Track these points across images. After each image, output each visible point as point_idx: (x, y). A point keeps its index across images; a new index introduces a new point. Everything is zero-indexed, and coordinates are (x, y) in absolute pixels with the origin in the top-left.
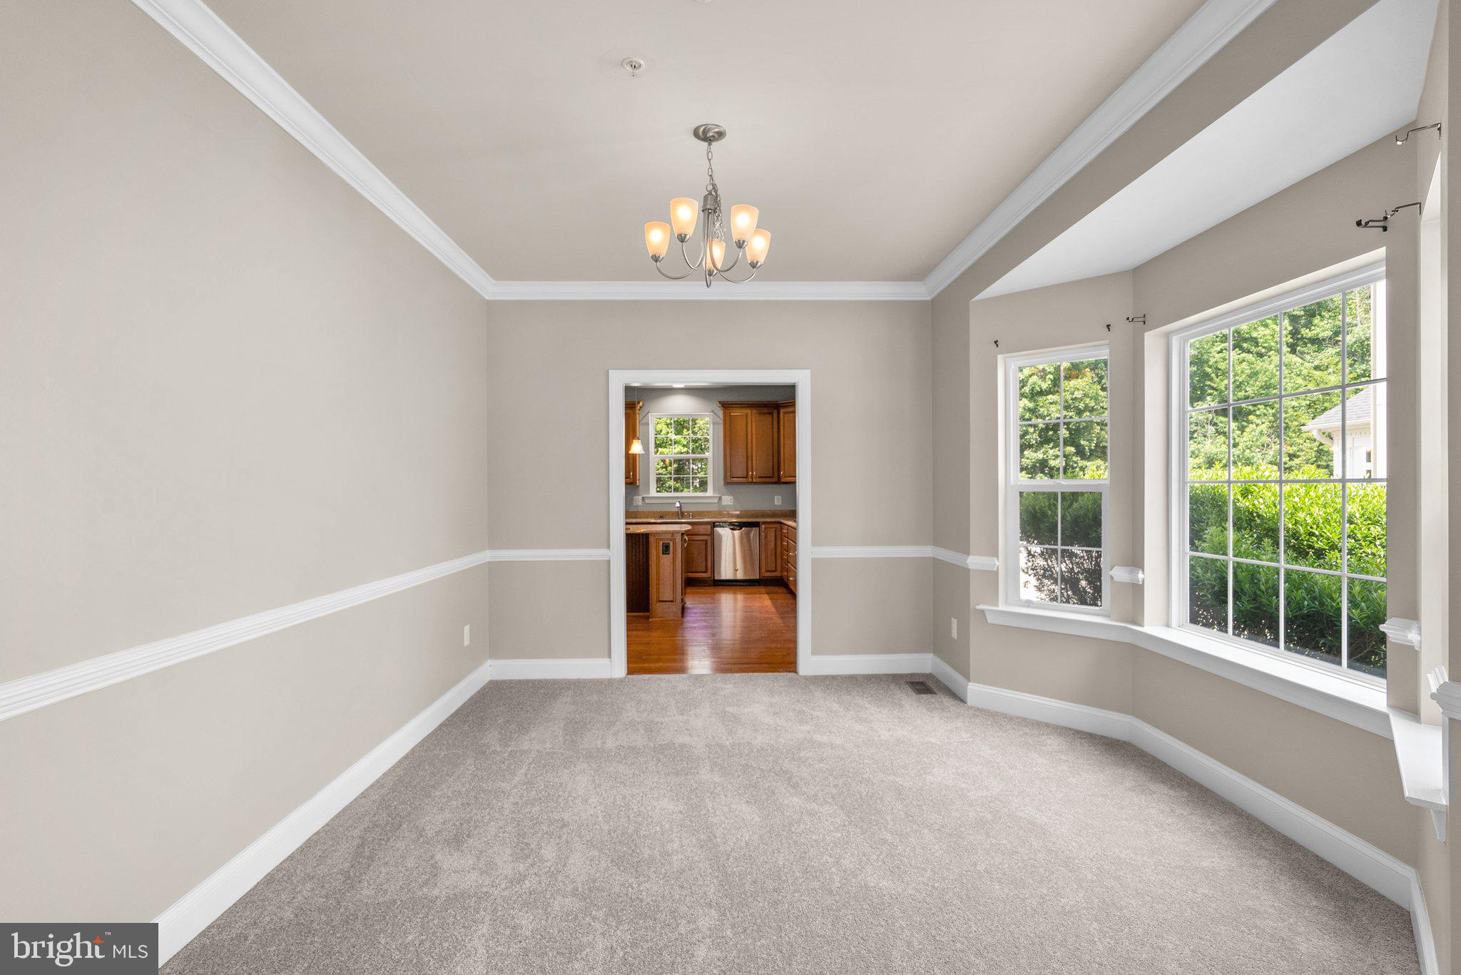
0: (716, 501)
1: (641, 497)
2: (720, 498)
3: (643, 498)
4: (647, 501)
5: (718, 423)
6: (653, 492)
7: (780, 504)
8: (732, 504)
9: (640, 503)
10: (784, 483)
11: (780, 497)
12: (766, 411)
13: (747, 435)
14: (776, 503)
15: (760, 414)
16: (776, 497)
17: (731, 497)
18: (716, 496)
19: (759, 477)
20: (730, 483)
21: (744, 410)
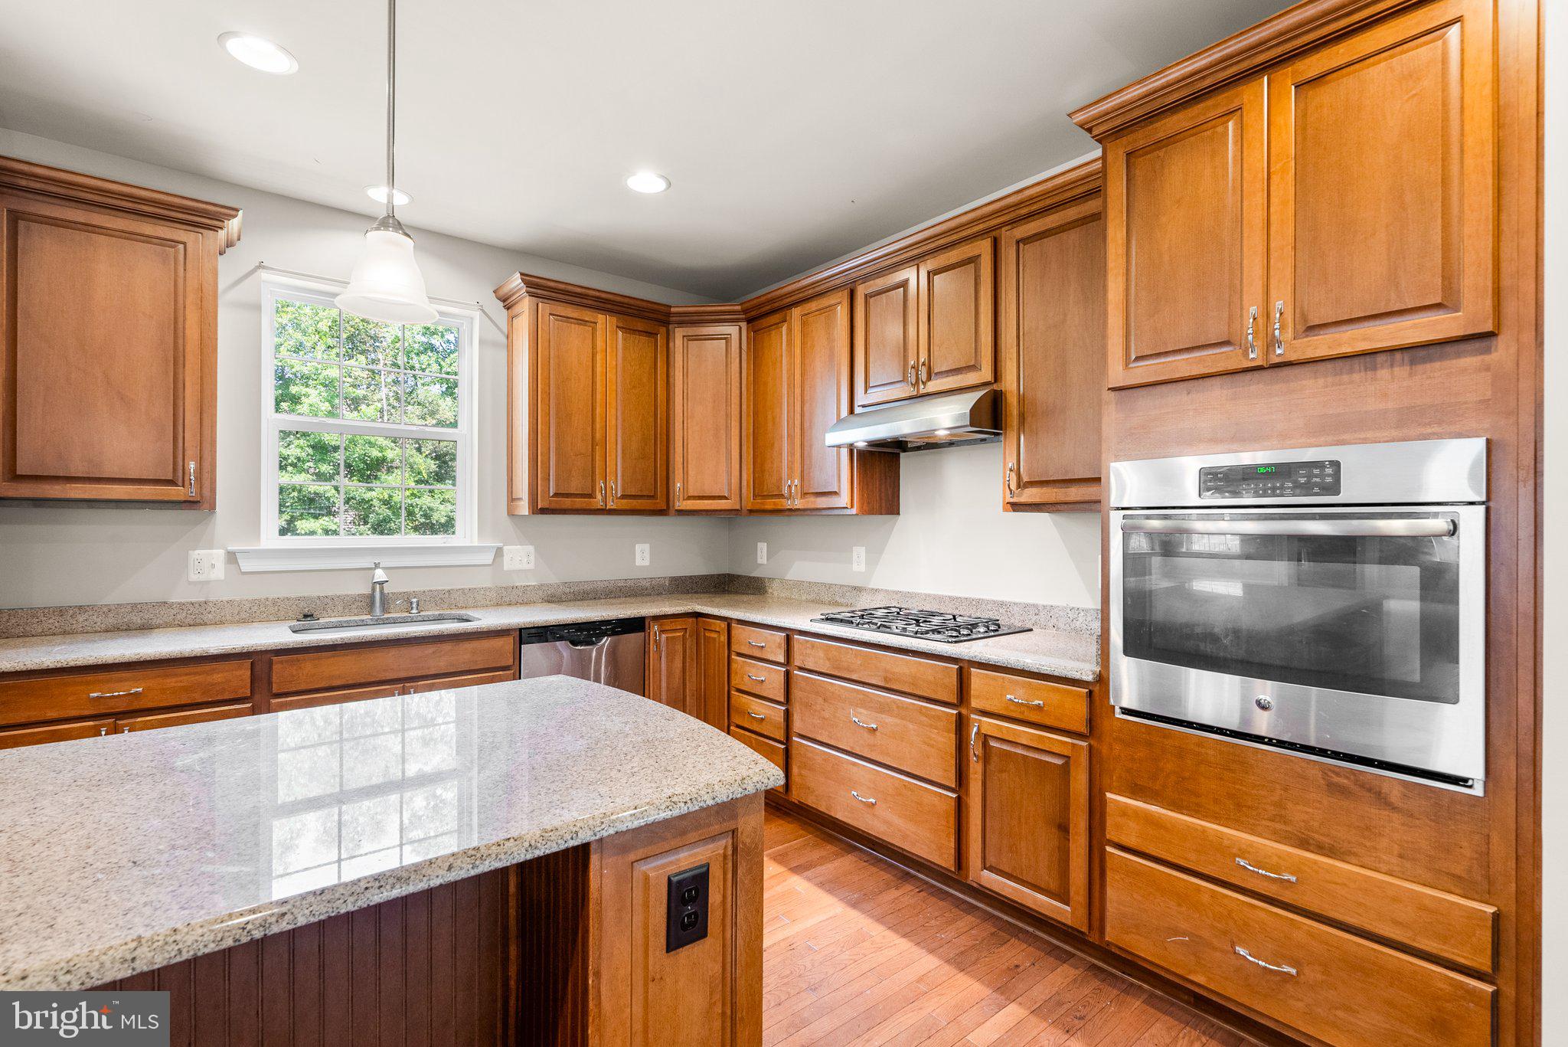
0: (488, 558)
1: (221, 552)
2: (499, 552)
3: (232, 557)
4: (246, 565)
5: (495, 344)
6: (269, 537)
7: (647, 563)
8: (531, 566)
9: (219, 572)
10: (681, 513)
11: (647, 547)
12: (640, 325)
13: (594, 383)
14: (639, 562)
15: (625, 329)
16: (637, 546)
17: (531, 548)
18: (489, 547)
19: (623, 497)
20: (544, 511)
21: (587, 315)
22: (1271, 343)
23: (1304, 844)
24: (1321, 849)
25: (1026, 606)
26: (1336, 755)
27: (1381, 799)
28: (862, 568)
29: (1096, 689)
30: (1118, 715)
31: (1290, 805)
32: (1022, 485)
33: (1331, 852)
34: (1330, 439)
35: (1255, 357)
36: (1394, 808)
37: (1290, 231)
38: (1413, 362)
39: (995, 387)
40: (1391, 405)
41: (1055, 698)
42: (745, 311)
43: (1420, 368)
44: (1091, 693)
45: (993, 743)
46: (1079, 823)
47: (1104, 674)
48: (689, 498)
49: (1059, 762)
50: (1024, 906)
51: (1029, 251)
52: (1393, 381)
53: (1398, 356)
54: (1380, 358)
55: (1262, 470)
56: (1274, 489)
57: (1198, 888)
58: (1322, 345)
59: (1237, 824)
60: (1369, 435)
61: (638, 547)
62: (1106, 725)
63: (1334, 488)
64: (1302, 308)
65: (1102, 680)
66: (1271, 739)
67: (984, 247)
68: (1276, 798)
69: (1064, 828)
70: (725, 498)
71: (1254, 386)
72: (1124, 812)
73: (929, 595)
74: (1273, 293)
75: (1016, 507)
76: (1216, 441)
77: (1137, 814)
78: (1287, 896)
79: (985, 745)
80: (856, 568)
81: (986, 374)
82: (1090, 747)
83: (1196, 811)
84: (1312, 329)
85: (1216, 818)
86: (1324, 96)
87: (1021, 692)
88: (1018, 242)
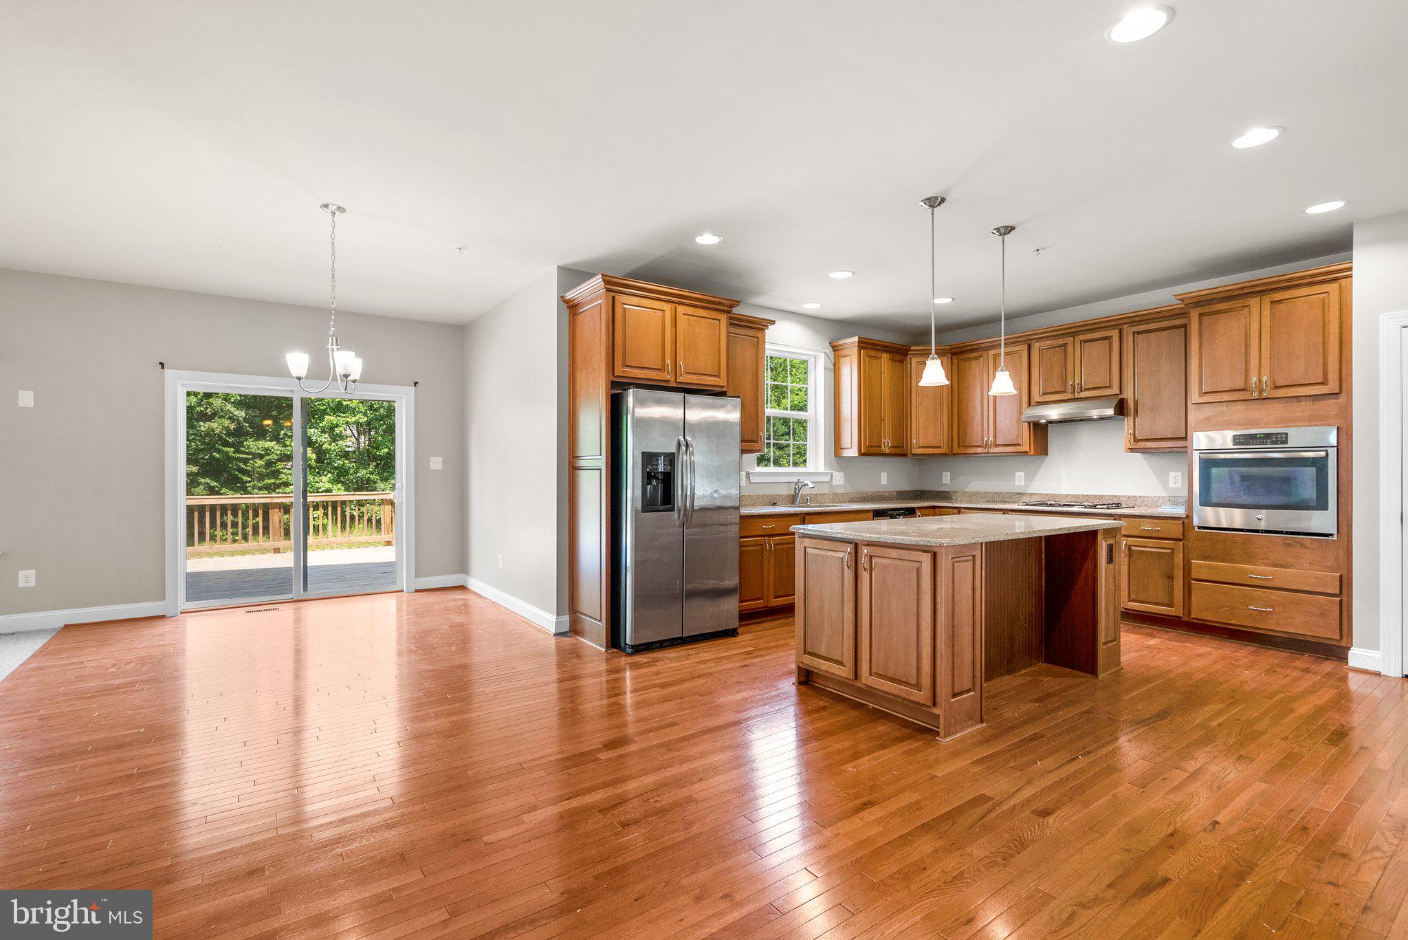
0: (828, 478)
2: (832, 476)
3: (748, 476)
5: (829, 370)
9: (745, 482)
10: (915, 455)
12: (897, 357)
13: (881, 389)
17: (847, 474)
18: (828, 473)
19: (892, 447)
20: (865, 454)
21: (878, 354)
22: (1261, 391)
23: (1275, 566)
24: (1281, 566)
25: (1129, 497)
26: (1287, 533)
27: (1302, 545)
28: (1023, 483)
29: (1186, 521)
30: (1196, 529)
31: (1270, 553)
32: (1136, 440)
33: (1286, 566)
34: (1284, 425)
35: (1255, 395)
36: (1306, 547)
37: (1268, 352)
38: (1313, 401)
39: (1120, 396)
40: (1306, 414)
41: (1166, 526)
42: (951, 349)
43: (1316, 403)
44: (1183, 523)
45: (1133, 548)
46: (1179, 575)
47: (1190, 514)
48: (920, 447)
49: (1168, 551)
50: (1151, 613)
51: (1140, 338)
52: (1306, 406)
53: (1308, 398)
54: (1302, 398)
55: (1259, 436)
56: (1263, 442)
57: (1233, 589)
58: (1281, 393)
59: (1249, 563)
60: (1298, 424)
61: (882, 474)
62: (1190, 535)
63: (1286, 442)
64: (1274, 381)
65: (1189, 517)
66: (1262, 530)
67: (1115, 334)
68: (1265, 551)
69: (1171, 577)
70: (940, 447)
71: (1255, 405)
72: (1200, 566)
73: (1069, 495)
74: (1263, 374)
75: (1132, 450)
76: (1239, 425)
77: (1205, 566)
78: (1269, 584)
79: (1129, 549)
80: (1017, 483)
81: (1116, 390)
82: (1183, 544)
83: (1232, 561)
84: (1277, 387)
85: (1240, 563)
86: (1281, 307)
87: (1149, 525)
88: (1134, 333)
